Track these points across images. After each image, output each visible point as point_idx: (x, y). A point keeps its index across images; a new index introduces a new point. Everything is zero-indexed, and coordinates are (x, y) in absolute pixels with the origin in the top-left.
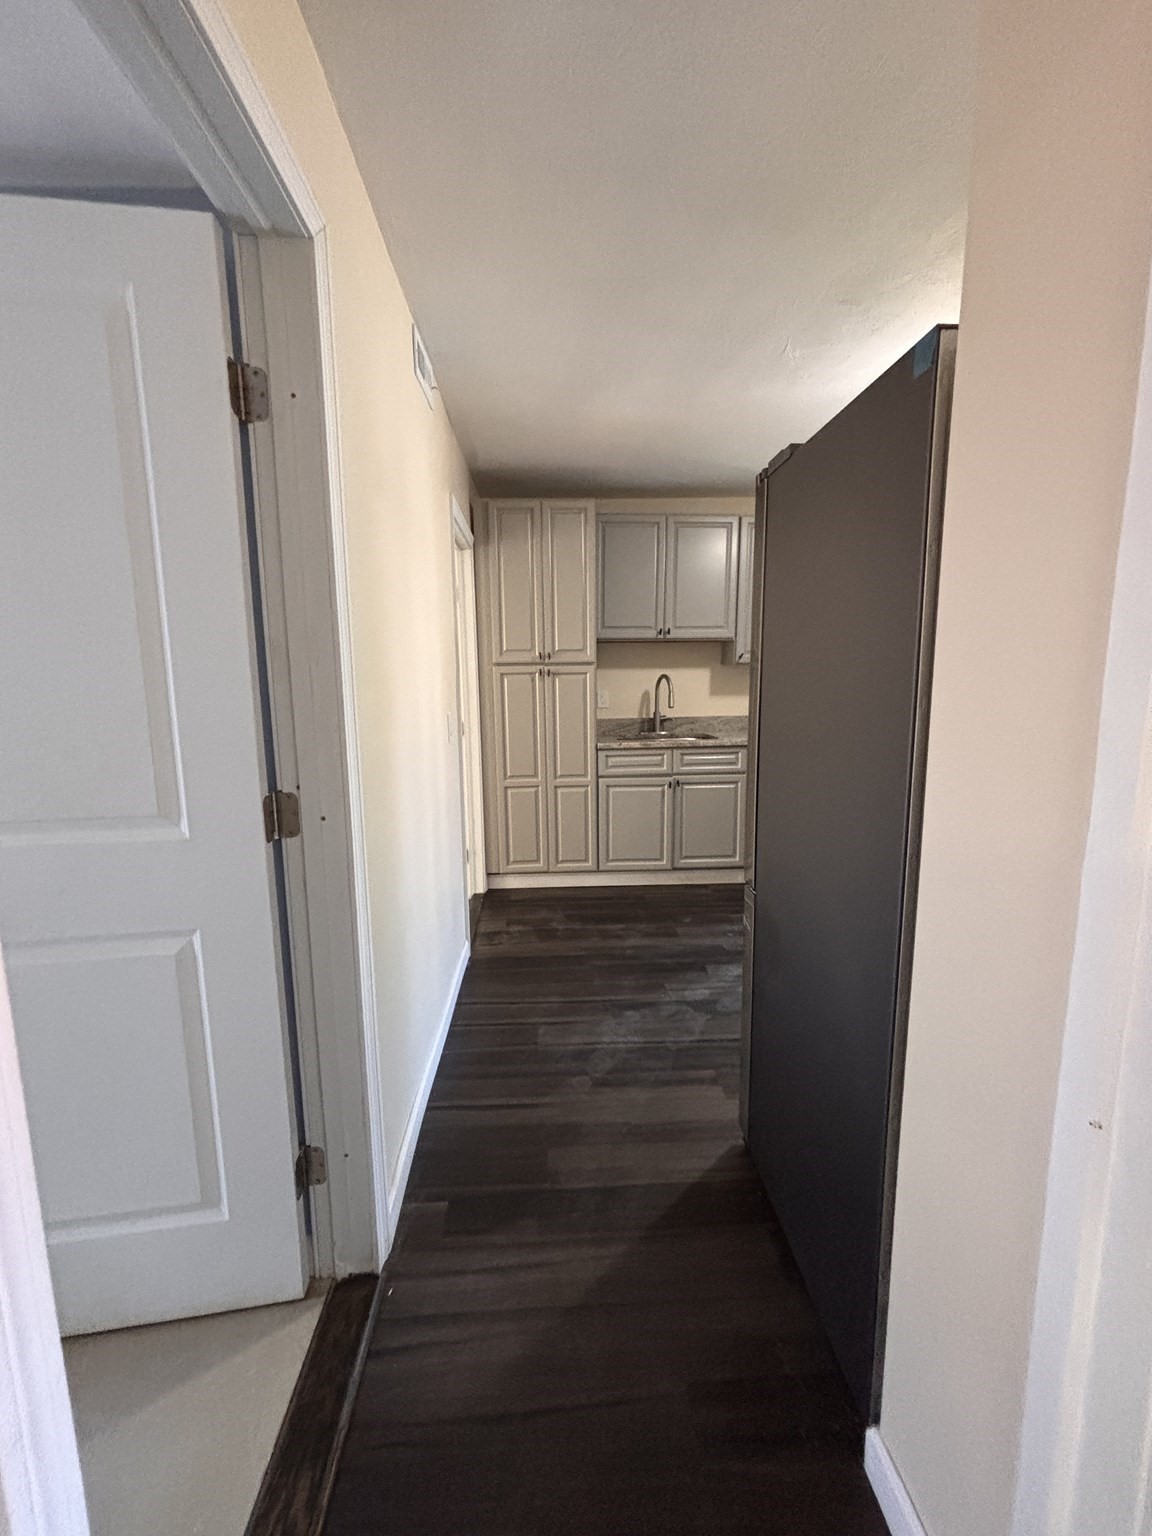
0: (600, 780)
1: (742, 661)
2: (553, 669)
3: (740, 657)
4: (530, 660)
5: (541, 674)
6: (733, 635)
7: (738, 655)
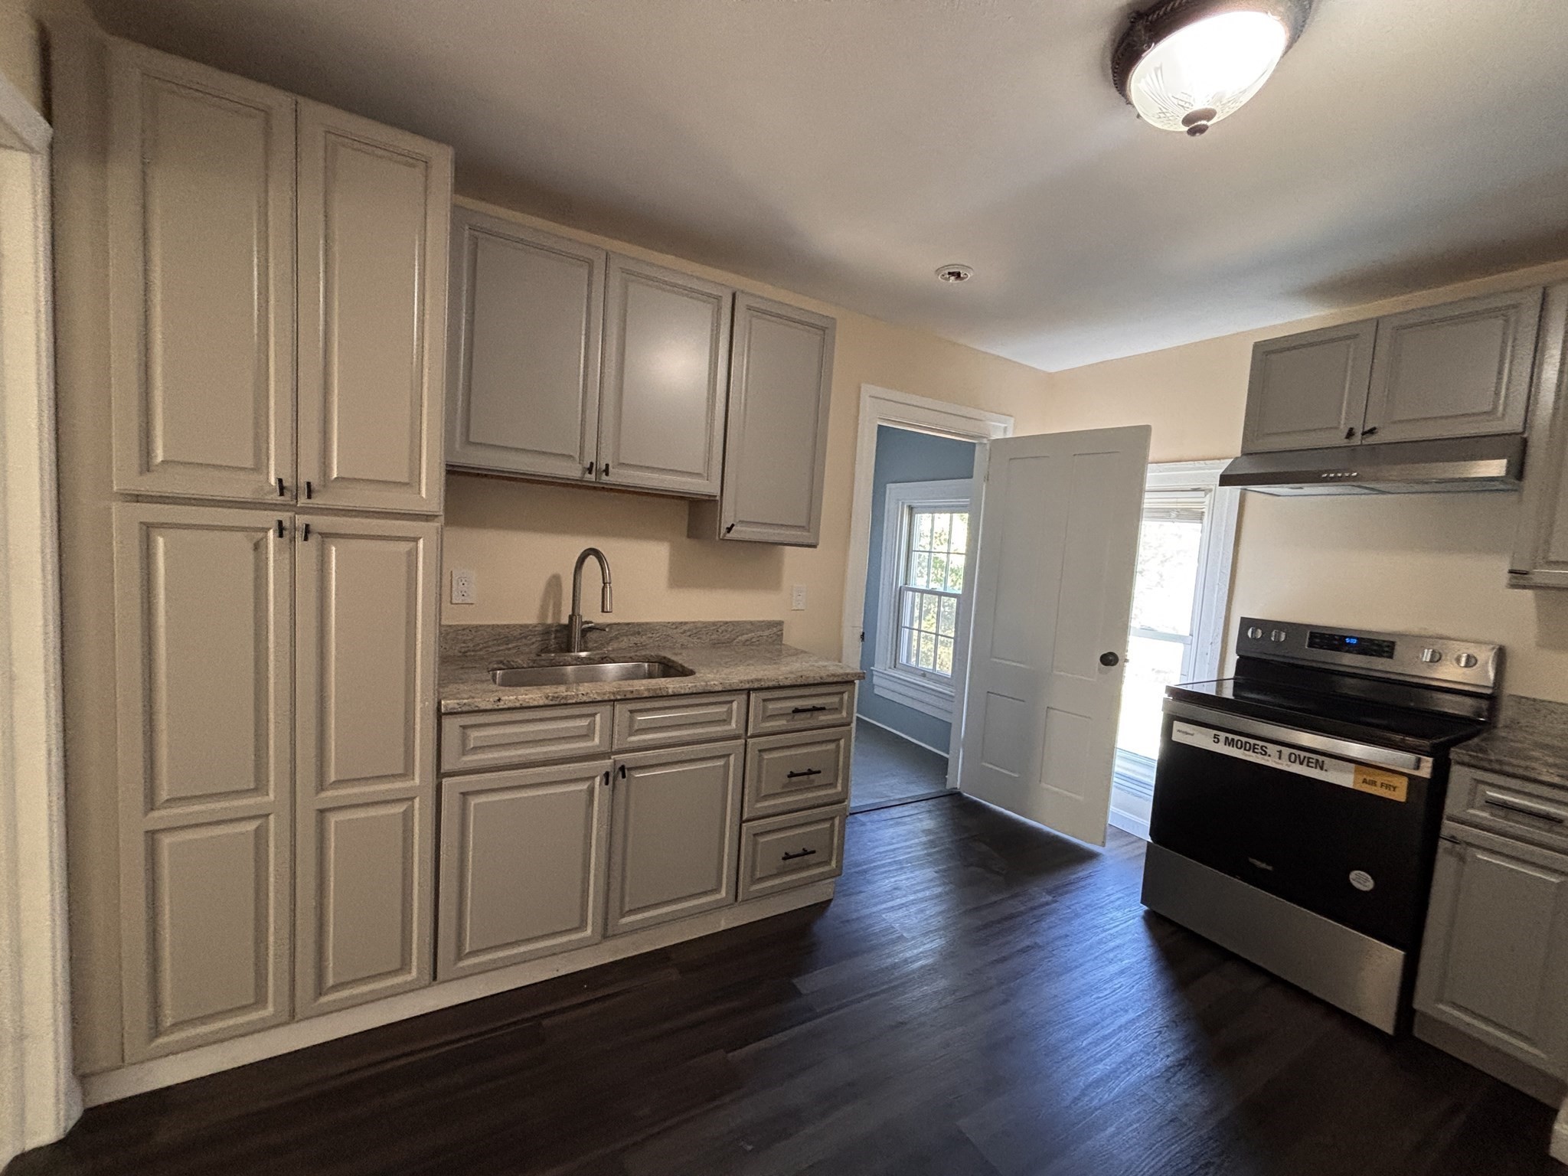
0: (445, 781)
1: (729, 536)
2: (319, 522)
3: (729, 530)
4: (247, 495)
5: (281, 530)
6: (717, 491)
7: (725, 525)
